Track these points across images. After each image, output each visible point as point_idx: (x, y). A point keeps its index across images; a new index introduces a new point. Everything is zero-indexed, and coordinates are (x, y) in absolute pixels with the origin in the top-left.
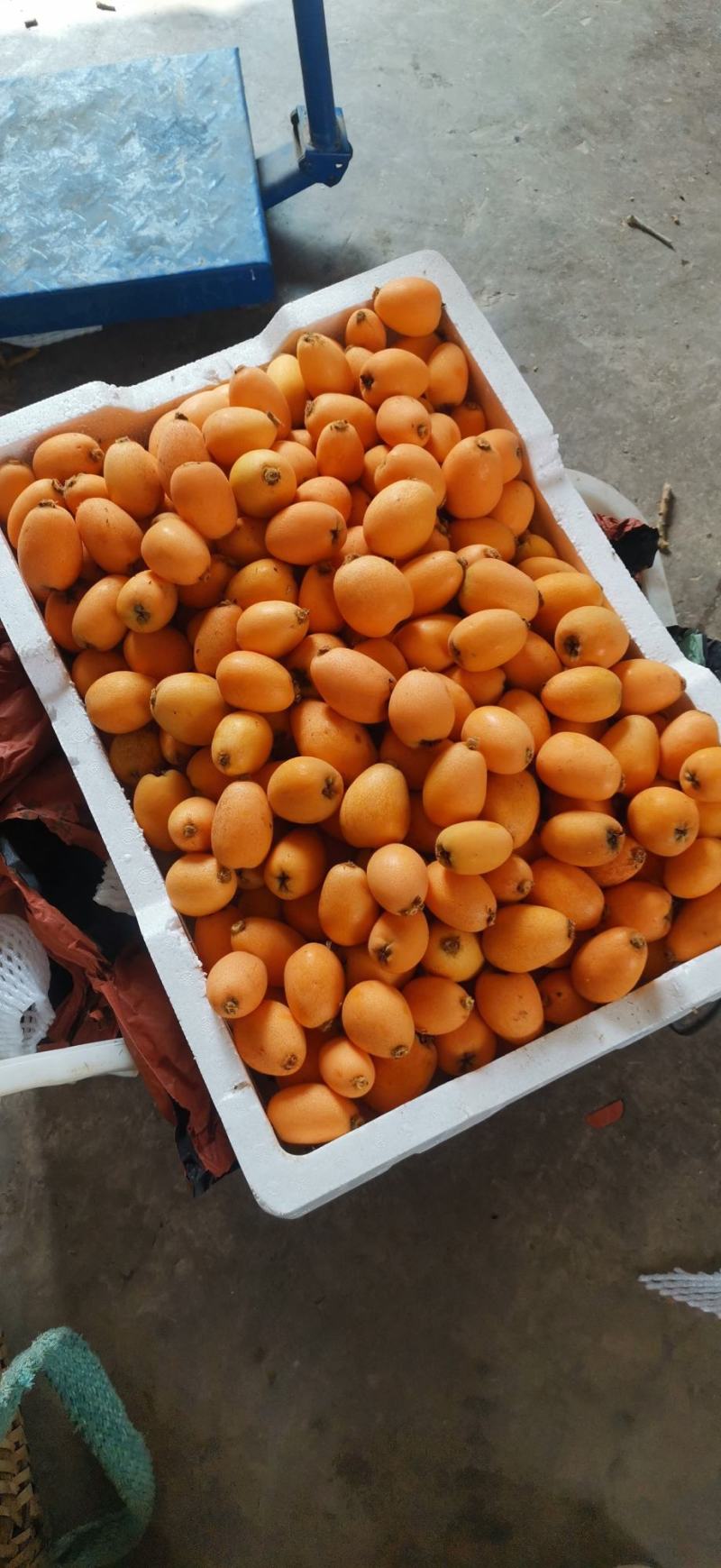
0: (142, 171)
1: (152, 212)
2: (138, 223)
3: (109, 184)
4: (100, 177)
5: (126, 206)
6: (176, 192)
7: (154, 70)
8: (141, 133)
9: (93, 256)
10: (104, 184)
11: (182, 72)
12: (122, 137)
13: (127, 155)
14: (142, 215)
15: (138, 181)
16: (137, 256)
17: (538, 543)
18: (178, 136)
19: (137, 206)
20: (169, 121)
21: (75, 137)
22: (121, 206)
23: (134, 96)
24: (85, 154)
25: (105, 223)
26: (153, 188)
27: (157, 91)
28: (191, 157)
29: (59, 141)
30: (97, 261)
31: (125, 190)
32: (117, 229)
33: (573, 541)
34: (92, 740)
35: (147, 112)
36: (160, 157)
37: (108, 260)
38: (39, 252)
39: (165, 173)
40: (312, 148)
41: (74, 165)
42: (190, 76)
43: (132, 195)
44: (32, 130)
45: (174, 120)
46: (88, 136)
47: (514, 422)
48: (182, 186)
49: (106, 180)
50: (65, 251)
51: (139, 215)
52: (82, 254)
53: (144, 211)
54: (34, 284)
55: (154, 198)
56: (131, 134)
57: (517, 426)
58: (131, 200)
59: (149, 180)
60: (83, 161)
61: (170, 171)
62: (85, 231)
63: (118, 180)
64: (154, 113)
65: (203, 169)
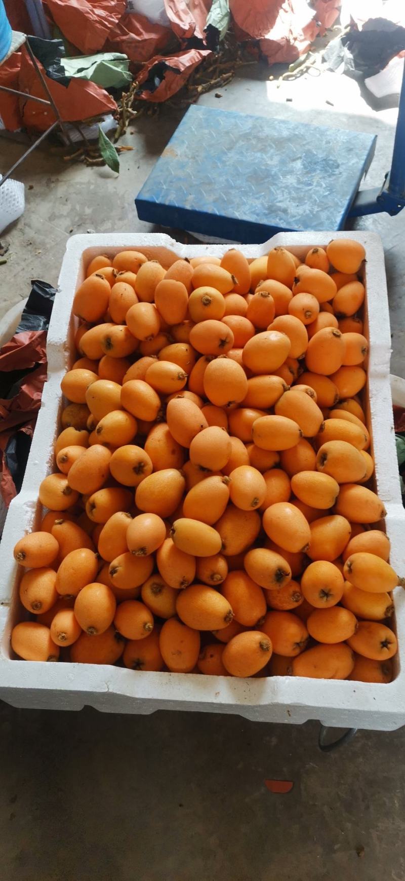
0: (295, 176)
1: (289, 196)
2: (279, 199)
3: (275, 177)
4: (273, 173)
5: (278, 189)
6: (306, 191)
7: (328, 133)
8: (305, 159)
9: (248, 207)
10: (273, 176)
11: (342, 138)
12: (295, 158)
13: (292, 166)
14: (283, 196)
15: (291, 180)
16: (269, 214)
17: (355, 405)
18: (322, 166)
19: (283, 191)
20: (322, 158)
21: (272, 151)
22: (276, 189)
23: (311, 142)
24: (272, 160)
25: (263, 193)
26: (296, 185)
27: (324, 142)
28: (324, 178)
29: (263, 150)
30: (249, 209)
31: (281, 182)
32: (267, 198)
33: (372, 411)
34: (58, 399)
35: (313, 150)
36: (307, 173)
37: (254, 211)
38: (224, 196)
39: (306, 181)
40: (386, 192)
41: (265, 163)
42: (345, 141)
43: (284, 185)
44: (254, 142)
45: (325, 158)
46: (278, 152)
47: (370, 334)
48: (311, 189)
49: (276, 174)
50: (237, 200)
51: (281, 195)
52: (244, 204)
53: (285, 195)
54: (213, 209)
55: (293, 190)
56: (300, 158)
57: (371, 336)
58: (281, 187)
59: (296, 181)
60: (269, 162)
61: (309, 180)
62: (251, 194)
63: (281, 177)
64: (317, 152)
65: (326, 185)
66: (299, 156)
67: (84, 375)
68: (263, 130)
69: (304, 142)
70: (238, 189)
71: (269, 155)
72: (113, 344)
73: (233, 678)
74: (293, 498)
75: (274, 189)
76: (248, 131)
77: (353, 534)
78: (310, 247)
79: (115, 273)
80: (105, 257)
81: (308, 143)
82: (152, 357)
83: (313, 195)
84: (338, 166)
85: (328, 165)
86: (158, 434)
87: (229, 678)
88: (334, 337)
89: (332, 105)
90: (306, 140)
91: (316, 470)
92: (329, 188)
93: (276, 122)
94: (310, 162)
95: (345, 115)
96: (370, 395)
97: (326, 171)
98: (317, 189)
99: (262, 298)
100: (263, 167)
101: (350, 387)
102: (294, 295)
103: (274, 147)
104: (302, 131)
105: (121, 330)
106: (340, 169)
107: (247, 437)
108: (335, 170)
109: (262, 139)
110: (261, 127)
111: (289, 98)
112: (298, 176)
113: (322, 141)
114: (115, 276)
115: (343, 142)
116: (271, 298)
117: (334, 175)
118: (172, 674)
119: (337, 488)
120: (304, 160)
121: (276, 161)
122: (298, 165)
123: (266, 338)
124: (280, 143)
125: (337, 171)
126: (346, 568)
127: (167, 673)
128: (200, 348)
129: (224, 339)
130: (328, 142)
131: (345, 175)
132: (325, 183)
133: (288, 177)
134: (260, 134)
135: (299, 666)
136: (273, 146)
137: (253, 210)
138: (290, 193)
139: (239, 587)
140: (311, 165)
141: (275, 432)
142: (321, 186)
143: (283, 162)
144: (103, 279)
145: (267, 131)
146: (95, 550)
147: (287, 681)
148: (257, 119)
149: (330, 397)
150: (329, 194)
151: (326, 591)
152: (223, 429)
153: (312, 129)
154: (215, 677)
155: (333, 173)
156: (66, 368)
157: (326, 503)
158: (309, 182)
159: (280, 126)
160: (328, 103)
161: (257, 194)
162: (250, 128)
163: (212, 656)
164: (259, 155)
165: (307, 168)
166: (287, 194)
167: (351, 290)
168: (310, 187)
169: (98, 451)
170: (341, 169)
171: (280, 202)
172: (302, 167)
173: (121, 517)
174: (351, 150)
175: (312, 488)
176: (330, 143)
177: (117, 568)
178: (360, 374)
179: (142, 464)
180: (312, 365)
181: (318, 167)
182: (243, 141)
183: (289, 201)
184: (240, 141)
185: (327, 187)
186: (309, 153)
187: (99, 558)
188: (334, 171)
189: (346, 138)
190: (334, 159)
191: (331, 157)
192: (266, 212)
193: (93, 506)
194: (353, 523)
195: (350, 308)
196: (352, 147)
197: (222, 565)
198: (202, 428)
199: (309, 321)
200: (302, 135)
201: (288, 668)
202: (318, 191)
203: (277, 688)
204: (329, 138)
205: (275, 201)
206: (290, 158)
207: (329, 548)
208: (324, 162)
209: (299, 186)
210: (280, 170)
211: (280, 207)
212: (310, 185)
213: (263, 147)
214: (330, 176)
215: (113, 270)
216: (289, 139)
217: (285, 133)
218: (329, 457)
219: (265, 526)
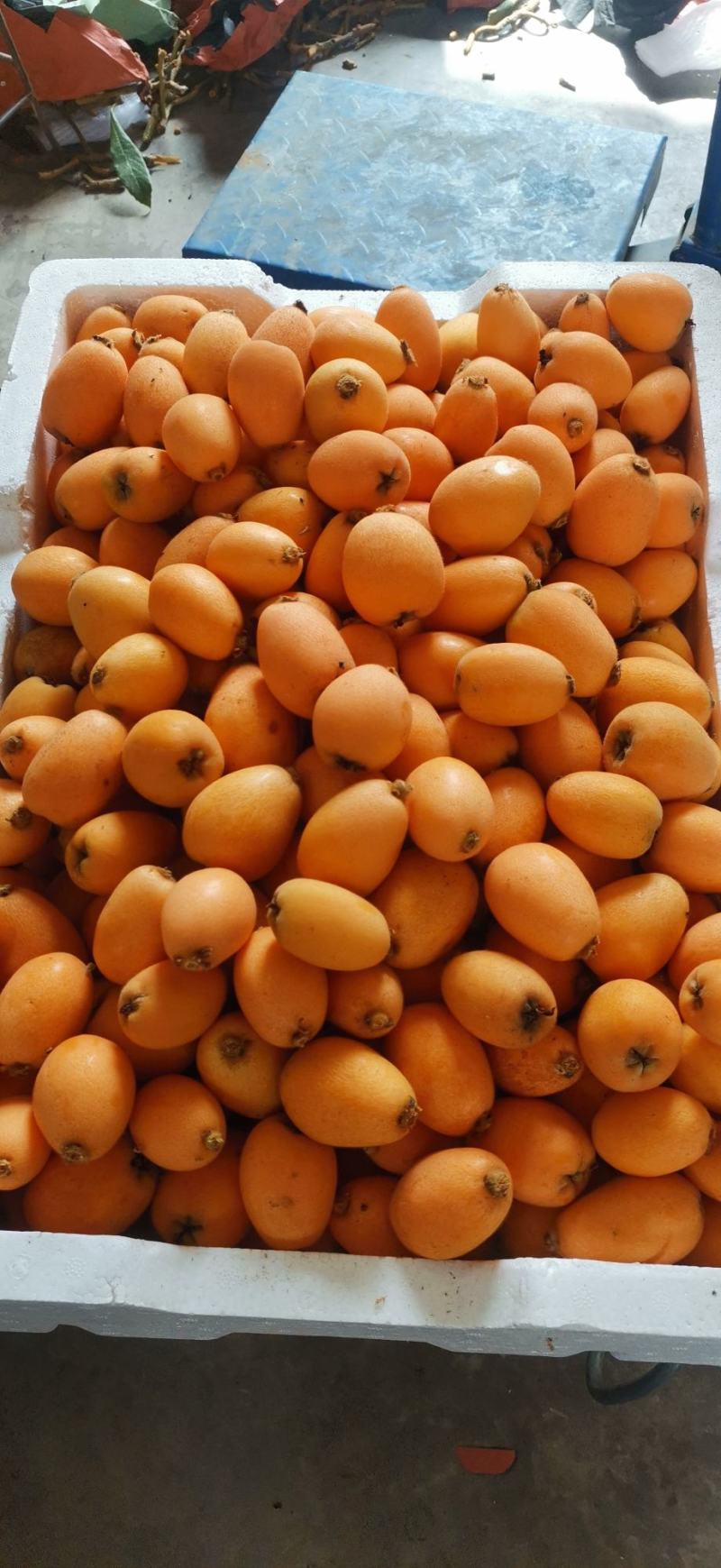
3: (467, 211)
4: (462, 202)
5: (473, 234)
7: (571, 130)
8: (525, 177)
9: (413, 266)
10: (462, 209)
11: (600, 140)
12: (505, 175)
13: (501, 191)
14: (484, 247)
15: (499, 217)
18: (561, 192)
19: (483, 238)
20: (560, 176)
21: (460, 161)
22: (468, 233)
23: (538, 146)
24: (461, 179)
25: (443, 241)
26: (508, 227)
27: (563, 148)
28: (564, 214)
32: (452, 251)
36: (532, 204)
38: (364, 245)
39: (529, 219)
40: (690, 241)
42: (604, 146)
43: (484, 227)
45: (566, 177)
46: (473, 164)
50: (390, 253)
51: (480, 246)
52: (404, 260)
53: (487, 245)
55: (504, 238)
56: (517, 176)
58: (480, 231)
59: (509, 219)
61: (534, 218)
62: (419, 242)
63: (479, 210)
64: (548, 165)
65: (568, 228)
66: (514, 171)
67: (64, 559)
68: (441, 122)
69: (524, 147)
70: (391, 232)
71: (454, 168)
72: (131, 487)
73: (417, 1261)
74: (551, 834)
75: (465, 234)
76: (411, 123)
77: (694, 917)
78: (569, 293)
79: (138, 340)
80: (116, 308)
81: (531, 149)
82: (221, 516)
83: (544, 247)
84: (592, 193)
85: (571, 190)
86: (237, 689)
87: (408, 1260)
88: (636, 474)
89: (572, 89)
90: (525, 141)
91: (603, 768)
92: (575, 235)
93: (468, 107)
94: (536, 184)
95: (598, 107)
96: (710, 611)
97: (568, 202)
98: (553, 234)
99: (470, 389)
100: (443, 192)
101: (665, 595)
102: (538, 391)
103: (464, 153)
104: (520, 125)
105: (151, 457)
106: (595, 197)
107: (445, 698)
108: (586, 200)
109: (440, 138)
110: (437, 116)
111: (489, 72)
112: (513, 210)
113: (559, 145)
114: (138, 347)
115: (601, 148)
116: (490, 392)
117: (583, 209)
118: (270, 1252)
119: (658, 810)
120: (523, 180)
121: (468, 178)
122: (513, 188)
123: (485, 471)
124: (475, 147)
125: (590, 203)
126: (686, 996)
127: (257, 1252)
128: (331, 492)
129: (389, 471)
130: (570, 147)
131: (605, 209)
132: (565, 224)
133: (493, 211)
134: (436, 129)
135: (575, 1233)
136: (462, 151)
137: (424, 272)
138: (497, 242)
139: (431, 1042)
140: (536, 191)
141: (512, 682)
142: (559, 229)
143: (481, 184)
144: (109, 346)
145: (449, 123)
146: (85, 954)
147: (551, 1271)
148: (428, 100)
149: (624, 613)
150: (575, 246)
151: (644, 1053)
152: (391, 671)
153: (540, 121)
154: (376, 1258)
155: (582, 205)
156: (25, 548)
157: (630, 846)
158: (535, 221)
159: (475, 115)
160: (564, 84)
161: (431, 241)
162: (415, 117)
163: (364, 1207)
164: (433, 167)
165: (530, 196)
166: (493, 243)
167: (661, 382)
168: (538, 232)
169: (95, 726)
170: (597, 199)
171: (477, 258)
172: (520, 192)
173: (148, 877)
174: (616, 163)
175: (600, 812)
176: (574, 148)
177: (138, 1000)
178: (687, 567)
179: (201, 753)
180: (585, 541)
181: (551, 193)
182: (401, 141)
183: (497, 258)
184: (396, 142)
185: (570, 231)
186: (531, 165)
187: (96, 976)
188: (584, 203)
189: (605, 139)
190: (582, 179)
191: (577, 176)
192: (450, 277)
193: (83, 852)
194: (691, 892)
195: (660, 425)
196: (618, 157)
197: (390, 990)
198: (341, 669)
199: (577, 444)
200: (519, 133)
201: (547, 1236)
202: (553, 240)
203: (528, 1288)
204: (572, 140)
205: (468, 257)
206: (495, 174)
207: (643, 952)
208: (564, 185)
209: (515, 229)
210: (476, 198)
211: (478, 268)
212: (538, 226)
213: (442, 153)
214: (575, 211)
215: (134, 334)
216: (492, 140)
217: (485, 129)
218: (638, 737)
219: (491, 901)
